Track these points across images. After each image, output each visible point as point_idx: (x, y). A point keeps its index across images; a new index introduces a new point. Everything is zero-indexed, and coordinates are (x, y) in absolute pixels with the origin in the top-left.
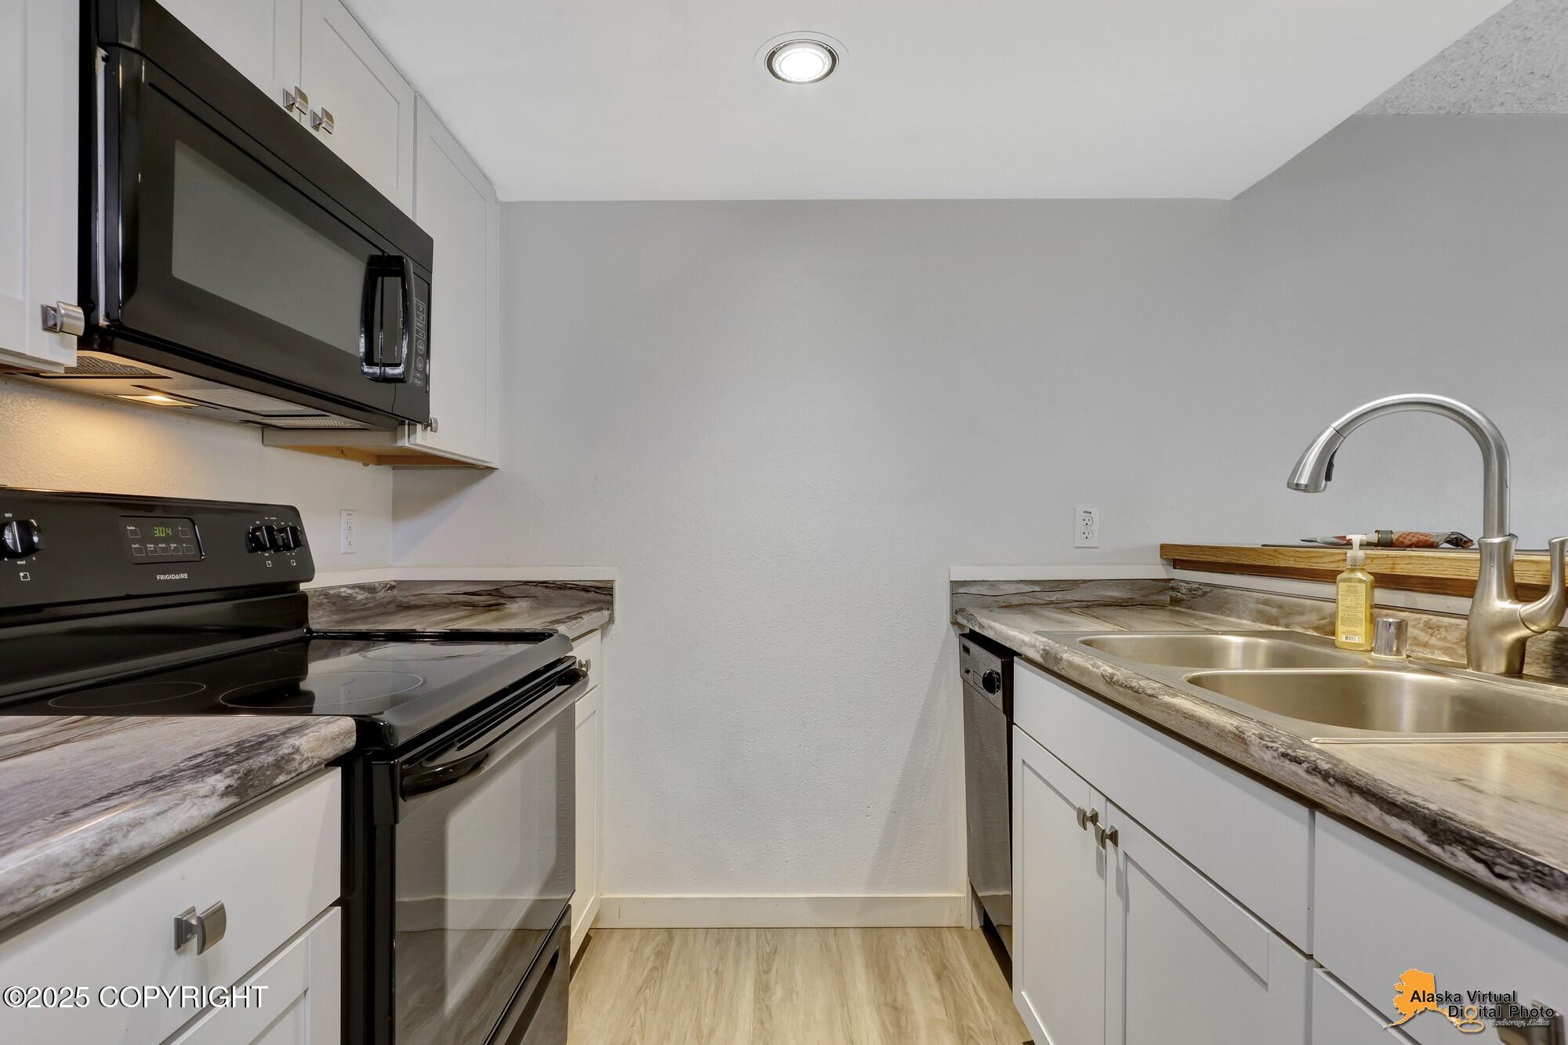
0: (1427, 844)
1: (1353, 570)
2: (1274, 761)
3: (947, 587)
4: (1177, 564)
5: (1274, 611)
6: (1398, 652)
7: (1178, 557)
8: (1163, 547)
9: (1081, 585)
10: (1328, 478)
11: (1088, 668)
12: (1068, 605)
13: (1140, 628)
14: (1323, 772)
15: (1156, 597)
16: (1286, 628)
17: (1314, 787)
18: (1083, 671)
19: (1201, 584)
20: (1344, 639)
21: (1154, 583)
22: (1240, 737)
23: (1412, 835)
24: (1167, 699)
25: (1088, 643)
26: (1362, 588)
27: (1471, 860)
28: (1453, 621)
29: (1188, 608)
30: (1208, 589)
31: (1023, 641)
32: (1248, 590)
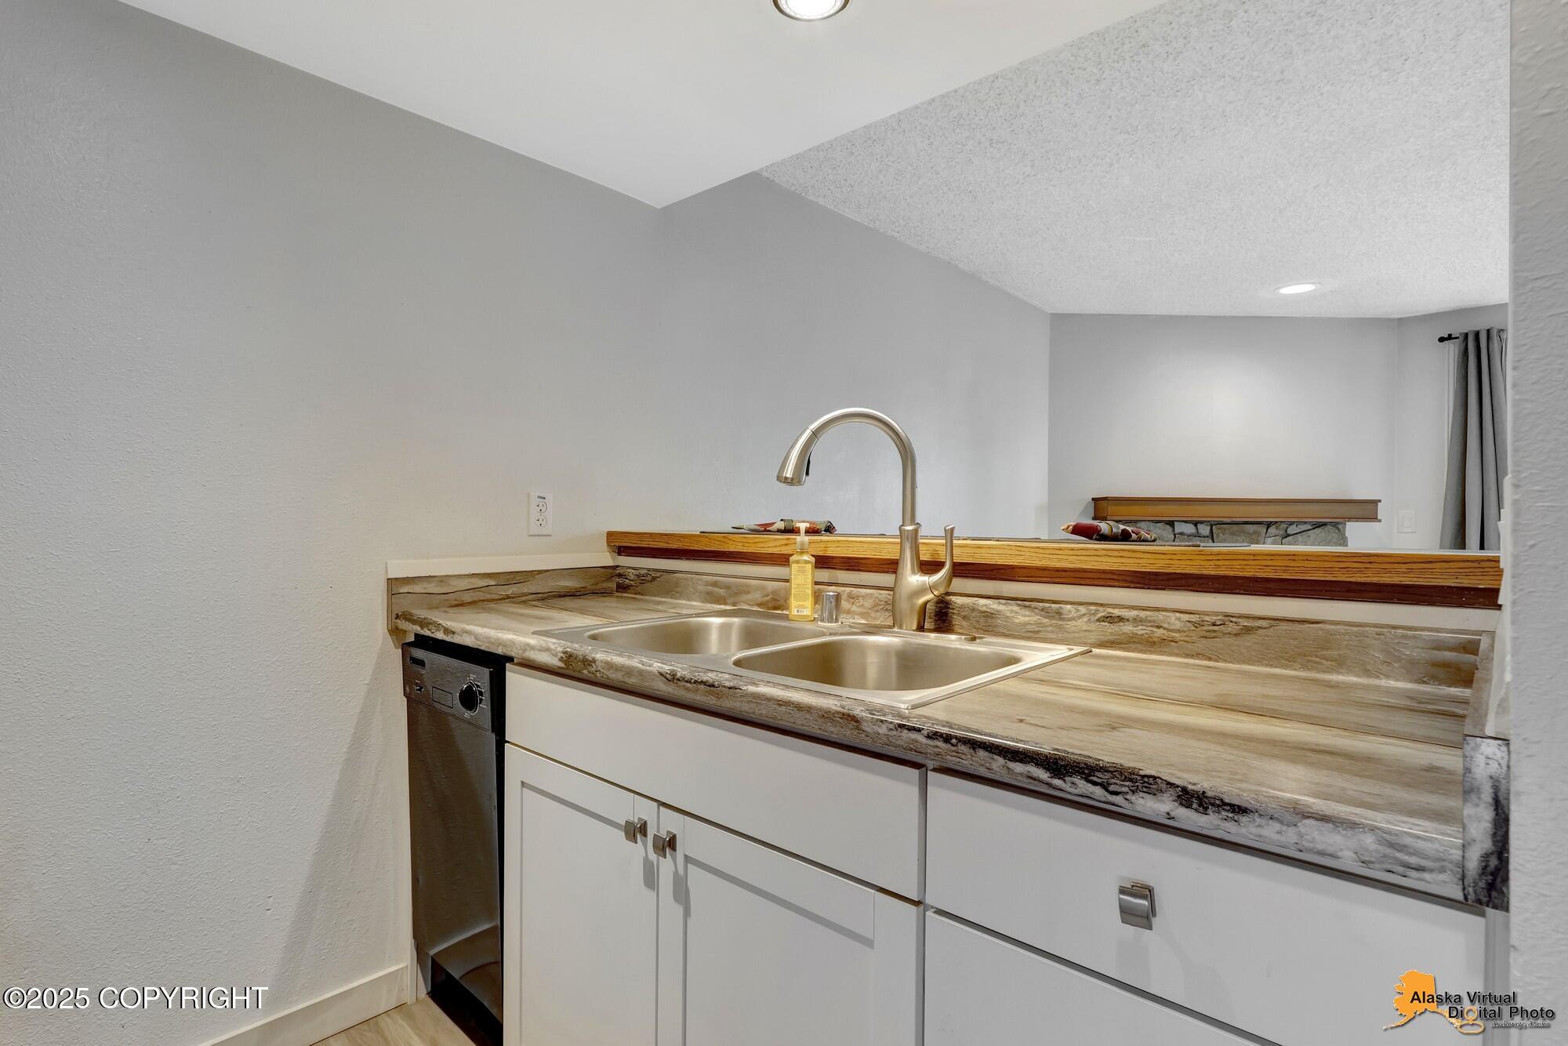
0: (1050, 779)
1: (802, 553)
2: (890, 733)
3: (383, 586)
4: (622, 551)
5: (722, 591)
6: (837, 621)
7: (624, 545)
8: (610, 535)
9: (536, 576)
10: (807, 474)
11: (637, 667)
12: (524, 598)
13: (624, 617)
14: (944, 736)
15: (605, 585)
16: (734, 606)
17: (935, 750)
18: (629, 671)
19: (649, 570)
20: (796, 613)
21: (604, 570)
22: (849, 715)
23: (1035, 775)
24: (752, 689)
25: (594, 637)
26: (809, 567)
27: (1090, 785)
28: (868, 591)
29: (636, 594)
30: (658, 574)
31: (528, 645)
32: (697, 573)
